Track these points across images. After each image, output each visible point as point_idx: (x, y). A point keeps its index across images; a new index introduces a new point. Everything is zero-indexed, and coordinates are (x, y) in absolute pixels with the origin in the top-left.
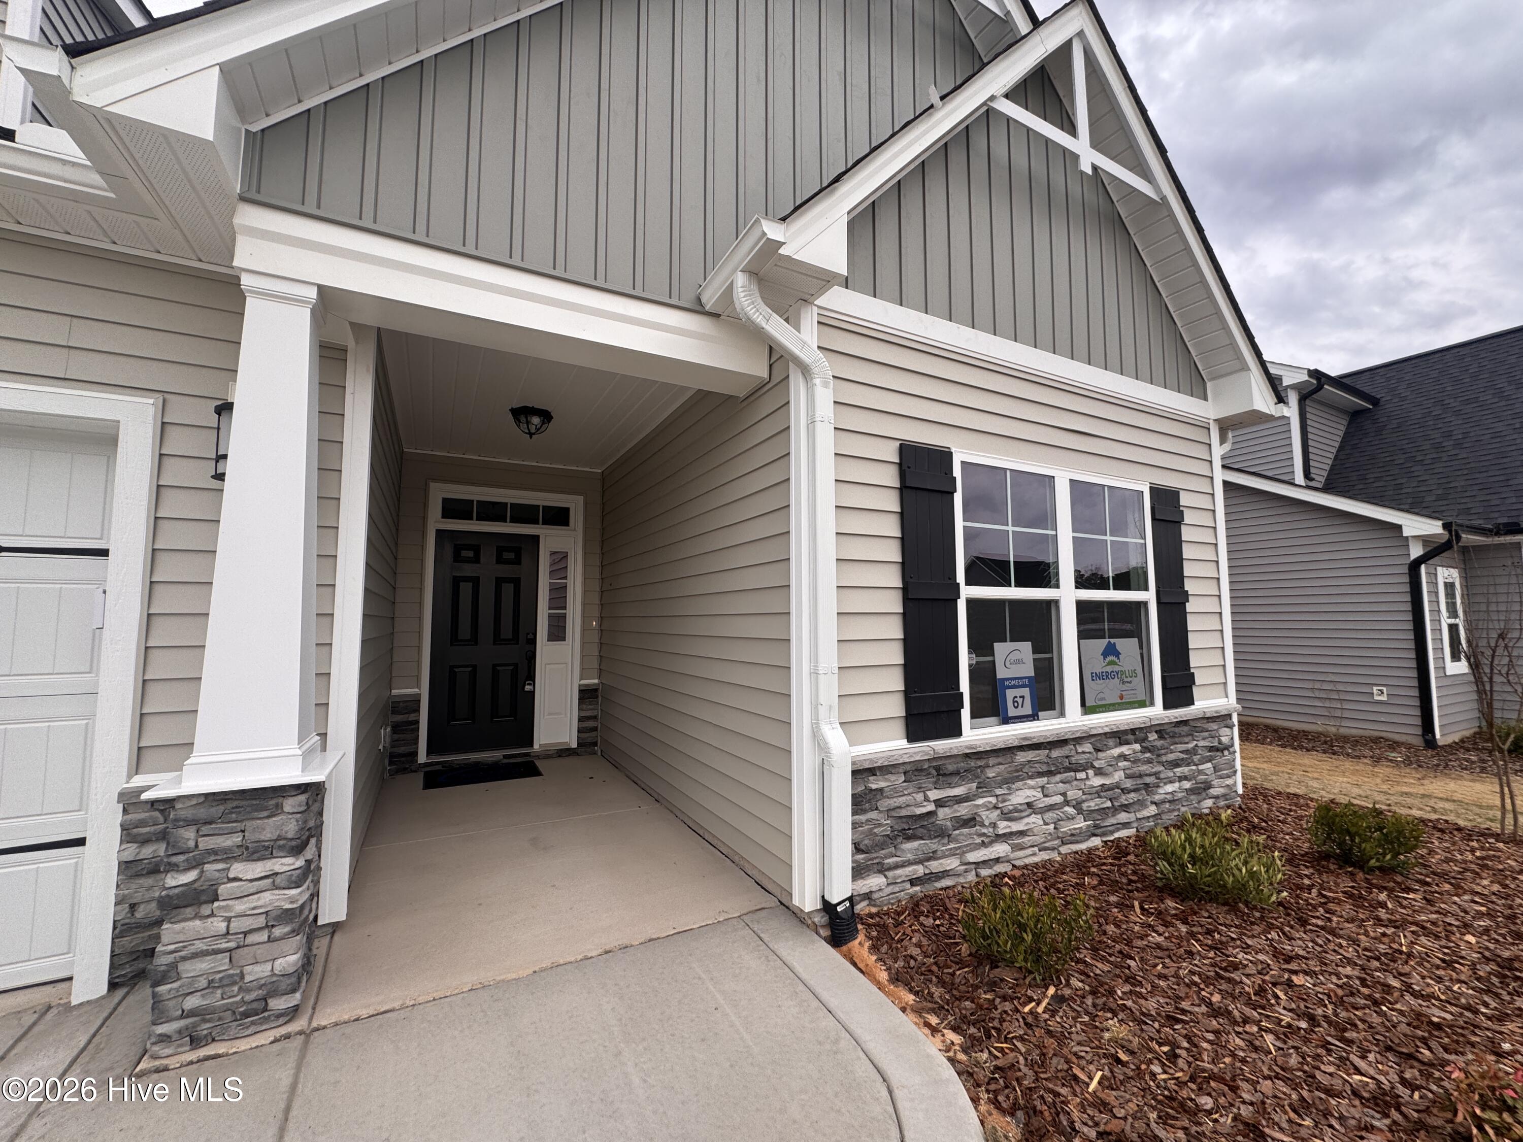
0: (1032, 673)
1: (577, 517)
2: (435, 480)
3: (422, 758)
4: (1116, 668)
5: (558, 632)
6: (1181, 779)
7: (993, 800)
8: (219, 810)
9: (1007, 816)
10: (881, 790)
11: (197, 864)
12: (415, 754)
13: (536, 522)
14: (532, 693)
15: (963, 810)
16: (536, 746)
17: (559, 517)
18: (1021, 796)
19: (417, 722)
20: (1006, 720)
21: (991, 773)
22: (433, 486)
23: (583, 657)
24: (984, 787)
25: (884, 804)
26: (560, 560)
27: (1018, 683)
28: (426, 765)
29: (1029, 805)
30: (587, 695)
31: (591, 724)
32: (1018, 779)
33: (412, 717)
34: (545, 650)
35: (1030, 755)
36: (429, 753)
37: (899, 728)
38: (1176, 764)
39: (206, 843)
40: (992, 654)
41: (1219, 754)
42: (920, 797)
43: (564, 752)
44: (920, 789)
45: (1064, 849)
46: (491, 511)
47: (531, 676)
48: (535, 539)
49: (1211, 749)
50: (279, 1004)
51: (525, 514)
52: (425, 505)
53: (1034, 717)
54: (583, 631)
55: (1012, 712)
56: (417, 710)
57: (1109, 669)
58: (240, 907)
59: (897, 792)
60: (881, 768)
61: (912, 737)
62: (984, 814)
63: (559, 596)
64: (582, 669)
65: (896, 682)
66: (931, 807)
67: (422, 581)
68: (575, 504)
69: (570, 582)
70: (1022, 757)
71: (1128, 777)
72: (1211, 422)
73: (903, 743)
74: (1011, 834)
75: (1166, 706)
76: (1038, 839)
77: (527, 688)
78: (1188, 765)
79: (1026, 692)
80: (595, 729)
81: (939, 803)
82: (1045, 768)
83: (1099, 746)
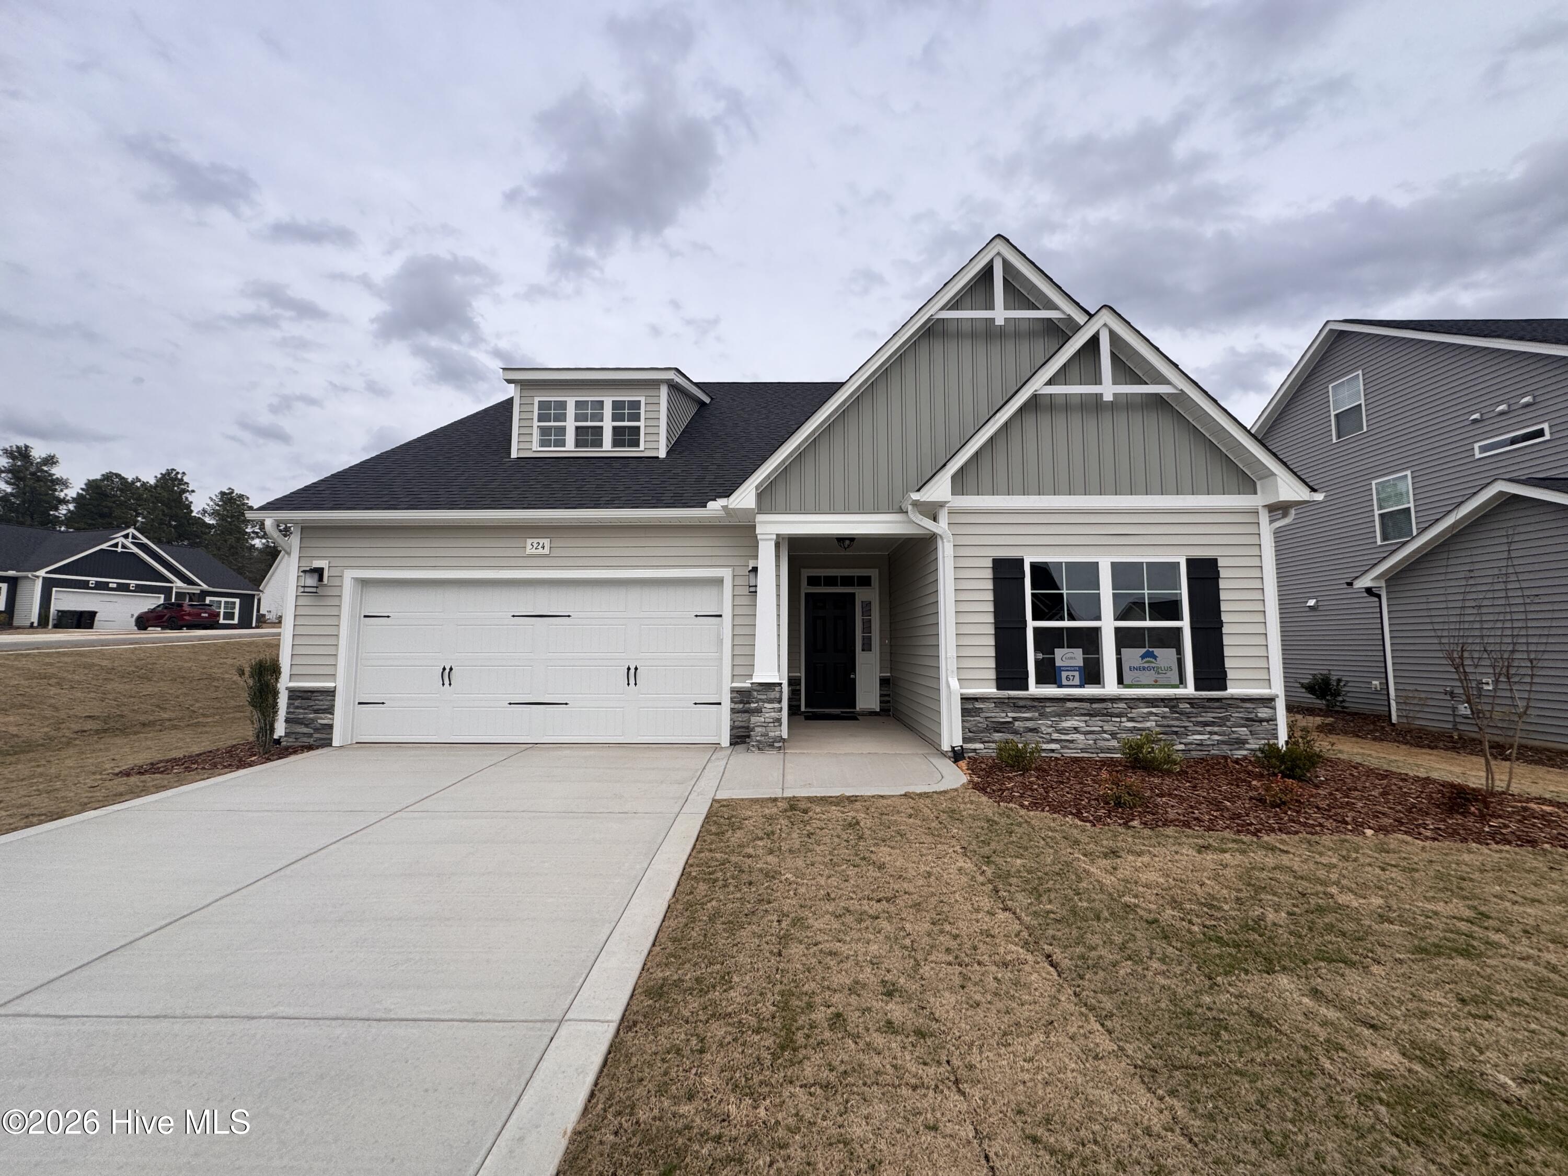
0: (1082, 664)
1: (875, 582)
2: (805, 567)
3: (803, 709)
4: (1153, 665)
5: (867, 647)
6: (1211, 733)
7: (1050, 723)
8: (761, 688)
9: (1058, 731)
10: (981, 709)
11: (757, 702)
12: (799, 706)
13: (853, 585)
14: (854, 680)
15: (1030, 724)
16: (858, 709)
17: (865, 581)
18: (1069, 723)
19: (800, 690)
20: (1060, 686)
21: (1048, 710)
22: (803, 570)
23: (881, 660)
24: (1043, 715)
25: (983, 715)
26: (867, 606)
27: (1072, 668)
28: (804, 712)
29: (1075, 728)
30: (884, 682)
31: (887, 698)
32: (1067, 715)
33: (798, 688)
34: (861, 657)
35: (1076, 704)
36: (806, 707)
37: (994, 684)
38: (1206, 724)
39: (759, 697)
40: (1053, 654)
41: (1257, 724)
42: (1004, 715)
43: (872, 713)
44: (1003, 711)
45: (1101, 755)
46: (831, 581)
47: (853, 670)
48: (854, 594)
49: (1248, 719)
50: (776, 745)
51: (847, 581)
52: (800, 580)
53: (1081, 686)
54: (881, 645)
55: (1065, 682)
56: (800, 684)
57: (1146, 665)
58: (767, 715)
59: (989, 710)
60: (981, 698)
61: (999, 688)
62: (1043, 728)
63: (867, 627)
64: (881, 668)
65: (992, 664)
66: (1010, 720)
67: (800, 620)
68: (874, 574)
69: (873, 618)
70: (1069, 705)
71: (1157, 725)
72: (1260, 508)
73: (995, 690)
74: (1061, 740)
75: (1197, 688)
76: (1081, 746)
77: (852, 676)
78: (1220, 726)
79: (1077, 674)
80: (889, 702)
81: (1015, 719)
82: (1086, 712)
83: (1131, 705)
